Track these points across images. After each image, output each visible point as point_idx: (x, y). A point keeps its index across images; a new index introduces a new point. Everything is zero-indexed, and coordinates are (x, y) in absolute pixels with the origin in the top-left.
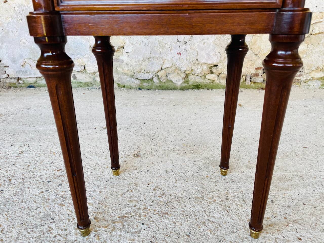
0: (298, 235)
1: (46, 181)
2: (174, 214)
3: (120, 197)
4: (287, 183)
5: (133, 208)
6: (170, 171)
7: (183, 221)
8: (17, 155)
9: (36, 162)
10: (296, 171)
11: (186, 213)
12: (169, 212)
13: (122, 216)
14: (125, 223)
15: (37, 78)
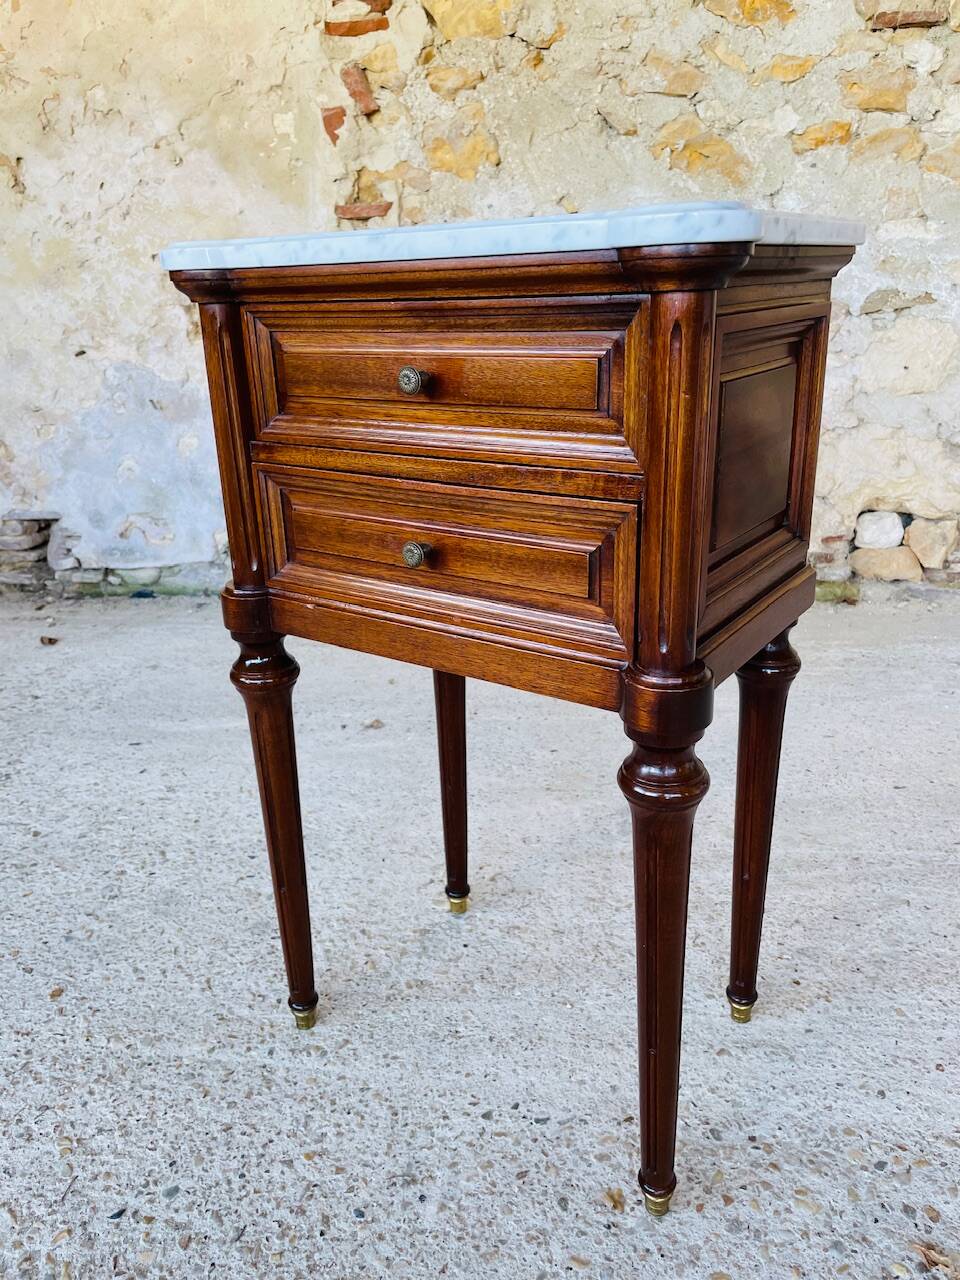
0: (796, 976)
1: (245, 857)
2: (534, 928)
3: (414, 892)
4: (814, 874)
6: (534, 840)
7: (552, 942)
8: (162, 796)
9: (211, 813)
10: (847, 846)
11: (561, 927)
12: (523, 925)
13: (421, 930)
14: (427, 943)
15: (161, 569)
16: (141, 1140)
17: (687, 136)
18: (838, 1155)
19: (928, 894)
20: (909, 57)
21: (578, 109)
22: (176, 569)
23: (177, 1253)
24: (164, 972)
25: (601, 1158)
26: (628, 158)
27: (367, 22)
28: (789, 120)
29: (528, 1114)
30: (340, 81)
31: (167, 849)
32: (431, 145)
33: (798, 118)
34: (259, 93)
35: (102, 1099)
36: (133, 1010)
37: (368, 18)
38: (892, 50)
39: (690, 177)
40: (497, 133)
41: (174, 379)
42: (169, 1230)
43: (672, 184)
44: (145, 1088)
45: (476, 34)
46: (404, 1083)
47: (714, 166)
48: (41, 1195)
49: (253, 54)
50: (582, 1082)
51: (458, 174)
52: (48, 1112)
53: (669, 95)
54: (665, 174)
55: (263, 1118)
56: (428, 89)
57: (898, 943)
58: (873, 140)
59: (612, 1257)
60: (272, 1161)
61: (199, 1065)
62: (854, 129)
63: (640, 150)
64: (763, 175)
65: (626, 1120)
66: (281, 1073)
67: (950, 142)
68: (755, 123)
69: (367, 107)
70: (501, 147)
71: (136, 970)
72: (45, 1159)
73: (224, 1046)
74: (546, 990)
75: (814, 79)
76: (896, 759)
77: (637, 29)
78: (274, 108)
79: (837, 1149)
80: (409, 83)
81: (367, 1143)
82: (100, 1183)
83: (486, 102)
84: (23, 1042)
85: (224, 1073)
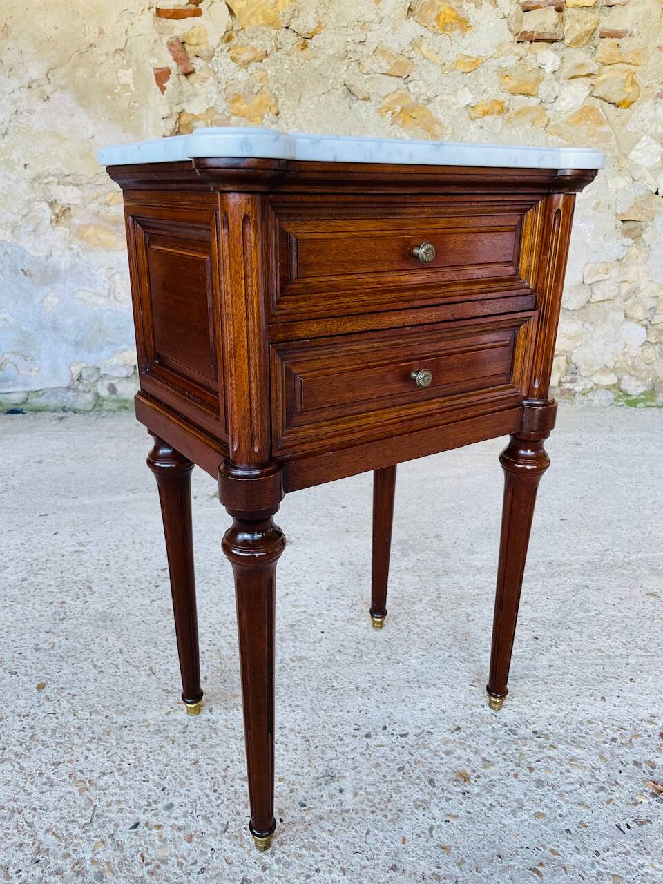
0: (534, 634)
5: (303, 614)
6: (347, 562)
8: (76, 549)
9: (116, 559)
13: (290, 625)
14: (296, 633)
15: (28, 393)
16: (135, 776)
17: (402, 103)
18: (589, 737)
19: (597, 581)
20: (540, 60)
21: (331, 81)
22: (41, 393)
23: (185, 846)
24: (117, 666)
25: (448, 753)
26: (364, 116)
27: (186, 10)
28: (466, 98)
29: (394, 732)
30: (166, 49)
31: (92, 585)
32: (231, 99)
33: (472, 96)
34: (107, 54)
35: (98, 753)
36: (101, 693)
37: (187, 7)
38: (530, 56)
39: (404, 130)
40: (277, 93)
41: (41, 255)
42: (175, 831)
43: (393, 134)
44: (128, 743)
45: (262, 25)
46: (307, 721)
47: (419, 124)
48: (74, 821)
49: (104, 27)
50: (422, 710)
51: (249, 119)
52: (60, 765)
53: (391, 75)
54: (389, 128)
55: (218, 753)
56: (229, 59)
57: (587, 610)
58: (518, 113)
59: (471, 811)
60: (233, 779)
61: (162, 724)
62: (506, 105)
63: (372, 111)
64: (450, 132)
65: (456, 730)
66: (221, 723)
67: (564, 117)
68: (445, 98)
69: (185, 69)
70: (280, 103)
71: (95, 666)
72: (68, 797)
73: (176, 710)
74: (383, 655)
75: (482, 72)
76: (557, 503)
77: (370, 31)
78: (118, 65)
79: (586, 733)
80: (216, 54)
81: (294, 761)
82: (115, 807)
83: (269, 71)
84: (25, 722)
85: (181, 727)
